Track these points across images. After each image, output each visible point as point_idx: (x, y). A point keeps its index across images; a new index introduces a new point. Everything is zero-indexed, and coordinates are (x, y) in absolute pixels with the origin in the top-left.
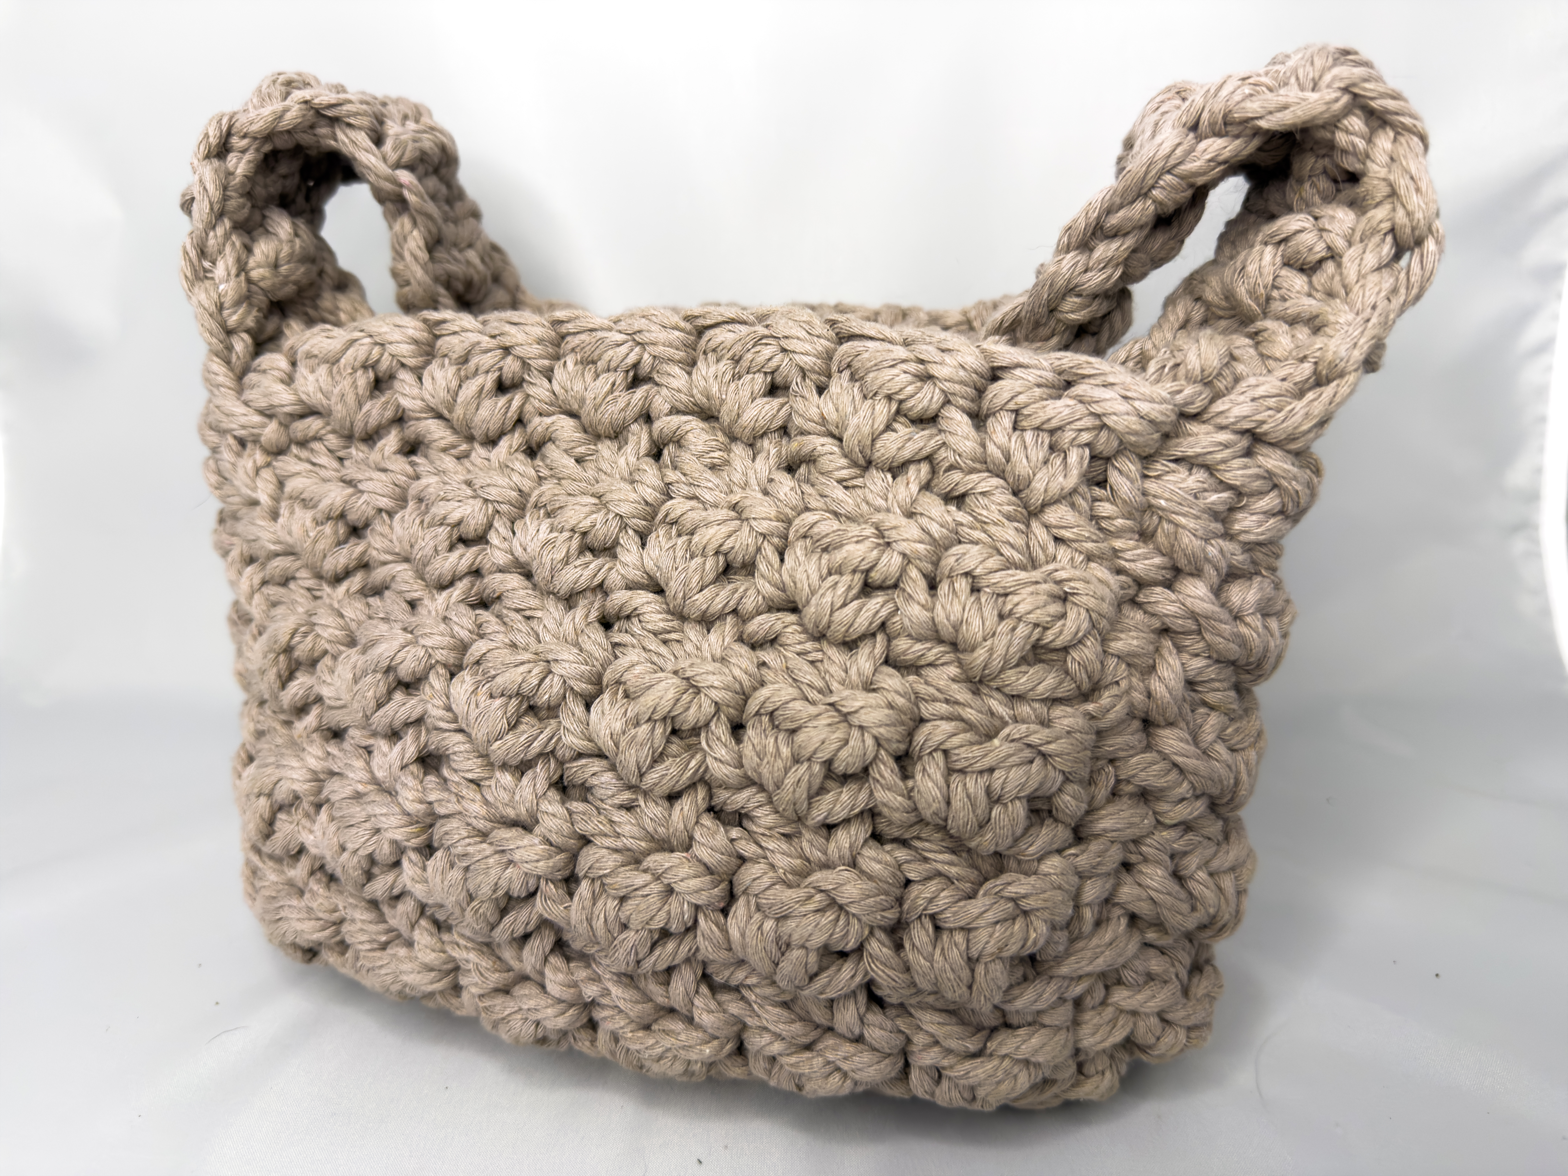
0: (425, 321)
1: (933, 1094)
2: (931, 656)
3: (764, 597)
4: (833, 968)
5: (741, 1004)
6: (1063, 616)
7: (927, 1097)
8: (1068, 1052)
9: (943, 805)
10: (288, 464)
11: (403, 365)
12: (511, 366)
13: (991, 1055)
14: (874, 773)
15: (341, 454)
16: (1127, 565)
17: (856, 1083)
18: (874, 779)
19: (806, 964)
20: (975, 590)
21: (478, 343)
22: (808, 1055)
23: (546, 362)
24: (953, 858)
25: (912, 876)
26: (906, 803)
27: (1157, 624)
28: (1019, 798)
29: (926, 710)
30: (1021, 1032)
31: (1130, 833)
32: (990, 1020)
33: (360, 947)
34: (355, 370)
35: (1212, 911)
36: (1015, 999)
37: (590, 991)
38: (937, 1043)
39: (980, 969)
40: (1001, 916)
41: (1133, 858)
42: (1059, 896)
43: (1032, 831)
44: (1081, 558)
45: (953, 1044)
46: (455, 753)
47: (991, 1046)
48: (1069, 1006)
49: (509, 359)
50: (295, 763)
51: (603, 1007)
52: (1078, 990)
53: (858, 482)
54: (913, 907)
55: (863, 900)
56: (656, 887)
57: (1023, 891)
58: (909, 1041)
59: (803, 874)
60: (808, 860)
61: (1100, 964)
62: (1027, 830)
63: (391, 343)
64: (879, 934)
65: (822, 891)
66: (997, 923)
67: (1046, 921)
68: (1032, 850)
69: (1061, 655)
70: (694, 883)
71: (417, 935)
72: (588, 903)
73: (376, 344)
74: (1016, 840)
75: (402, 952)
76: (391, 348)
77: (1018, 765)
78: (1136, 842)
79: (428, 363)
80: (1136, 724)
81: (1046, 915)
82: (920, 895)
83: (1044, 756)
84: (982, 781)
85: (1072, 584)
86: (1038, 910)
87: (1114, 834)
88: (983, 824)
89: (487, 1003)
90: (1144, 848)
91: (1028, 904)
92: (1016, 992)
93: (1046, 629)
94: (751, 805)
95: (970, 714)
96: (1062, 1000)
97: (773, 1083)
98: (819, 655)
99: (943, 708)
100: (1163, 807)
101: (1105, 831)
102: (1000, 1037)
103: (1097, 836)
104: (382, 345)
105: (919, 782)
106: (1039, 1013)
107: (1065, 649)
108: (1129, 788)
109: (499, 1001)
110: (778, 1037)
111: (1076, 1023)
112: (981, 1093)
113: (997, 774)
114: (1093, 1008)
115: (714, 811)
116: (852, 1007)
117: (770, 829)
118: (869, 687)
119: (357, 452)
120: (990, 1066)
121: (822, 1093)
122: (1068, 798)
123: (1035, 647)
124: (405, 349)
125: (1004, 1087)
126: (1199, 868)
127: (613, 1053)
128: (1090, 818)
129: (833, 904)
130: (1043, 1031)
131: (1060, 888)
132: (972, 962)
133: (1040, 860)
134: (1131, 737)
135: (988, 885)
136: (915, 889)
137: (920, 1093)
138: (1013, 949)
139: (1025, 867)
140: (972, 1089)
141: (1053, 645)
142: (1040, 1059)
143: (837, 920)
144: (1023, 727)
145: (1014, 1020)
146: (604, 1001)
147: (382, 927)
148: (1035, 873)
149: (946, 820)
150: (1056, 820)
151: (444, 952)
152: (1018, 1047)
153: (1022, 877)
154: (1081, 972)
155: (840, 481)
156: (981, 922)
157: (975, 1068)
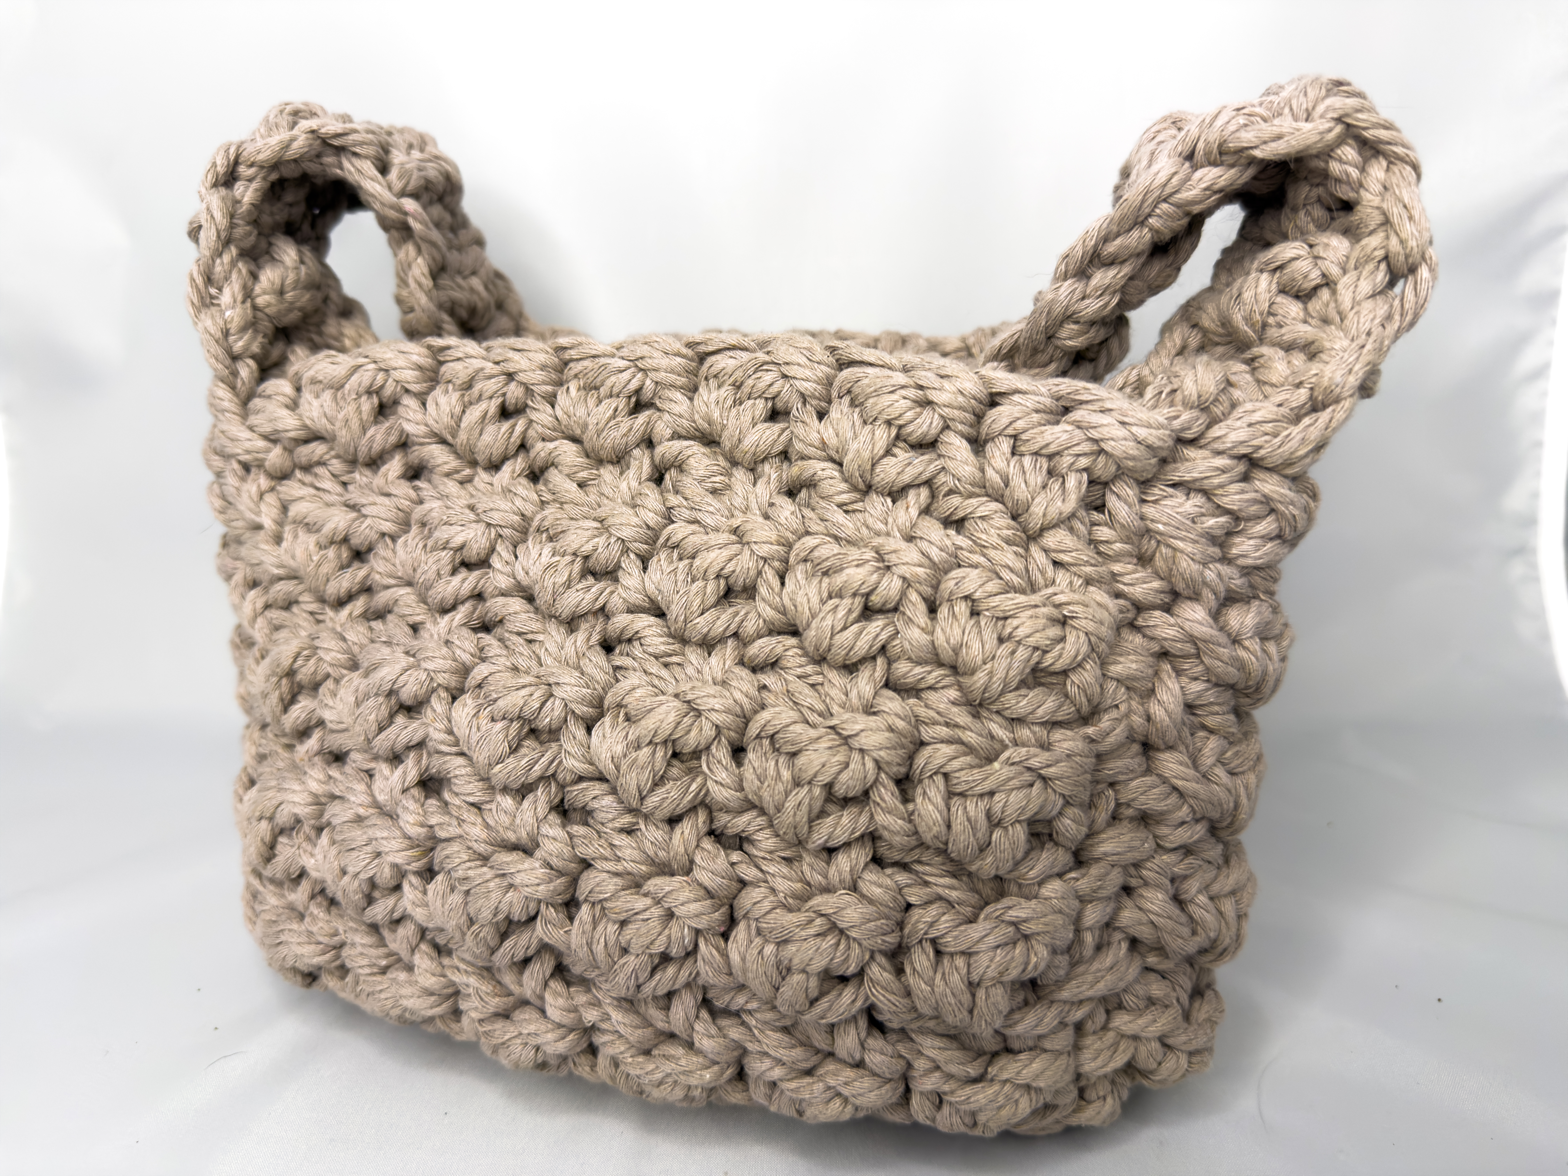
0: (429, 347)
1: (934, 1120)
2: (931, 679)
3: (765, 621)
4: (834, 993)
5: (742, 1029)
6: (1063, 639)
7: (928, 1123)
8: (1068, 1077)
9: (944, 829)
10: (292, 489)
11: (407, 391)
12: (514, 392)
13: (992, 1080)
14: (874, 796)
15: (344, 478)
16: (1125, 588)
17: (856, 1109)
18: (874, 802)
19: (807, 989)
20: (975, 613)
21: (482, 369)
22: (808, 1080)
23: (549, 388)
24: (953, 881)
25: (912, 900)
26: (907, 826)
27: (1156, 647)
28: (1019, 822)
29: (927, 733)
30: (1022, 1056)
31: (1131, 857)
32: (992, 1044)
33: (361, 971)
34: (359, 396)
35: (1212, 935)
36: (1016, 1023)
37: (591, 1016)
38: (938, 1068)
39: (981, 994)
40: (1001, 940)
41: (1133, 882)
42: (1059, 920)
43: (1033, 854)
44: (1080, 582)
45: (953, 1069)
46: (456, 777)
47: (992, 1071)
48: (1070, 1031)
49: (513, 385)
50: (297, 787)
51: (604, 1032)
52: (1078, 1014)
53: (858, 506)
54: (915, 931)
55: (863, 924)
56: (656, 912)
57: (1024, 915)
58: (909, 1066)
59: (803, 898)
60: (809, 884)
61: (1101, 989)
62: (1027, 853)
63: (395, 369)
64: (880, 959)
65: (822, 915)
66: (998, 947)
67: (1046, 946)
68: (1032, 874)
69: (1061, 678)
70: (694, 907)
71: (417, 959)
72: (588, 927)
73: (381, 370)
74: (1017, 864)
75: (402, 976)
76: (395, 374)
77: (1018, 788)
78: (1137, 865)
79: (432, 389)
80: (1136, 748)
81: (1047, 939)
82: (920, 919)
83: (1044, 779)
84: (983, 805)
85: (1071, 608)
86: (1038, 934)
87: (1115, 858)
88: (984, 848)
89: (487, 1027)
90: (1144, 872)
91: (1029, 928)
92: (1017, 1016)
93: (1045, 652)
94: (751, 829)
95: (970, 737)
96: (1063, 1024)
97: (773, 1108)
98: (820, 679)
99: (943, 731)
100: (1163, 830)
101: (1106, 854)
102: (1001, 1062)
103: (1098, 860)
104: (387, 371)
105: (919, 806)
106: (1040, 1037)
107: (1065, 673)
108: (1130, 812)
109: (499, 1025)
110: (779, 1062)
111: (1077, 1048)
112: (982, 1118)
113: (997, 798)
114: (1094, 1033)
115: (715, 834)
116: (852, 1031)
117: (771, 852)
118: (869, 710)
119: (361, 477)
120: (991, 1091)
121: (822, 1118)
122: (1069, 821)
123: (1035, 670)
124: (409, 375)
125: (1005, 1112)
126: (1199, 891)
127: (613, 1078)
128: (1090, 842)
129: (834, 928)
130: (1044, 1056)
131: (1060, 912)
132: (972, 986)
133: (1041, 884)
134: (1130, 760)
135: (989, 909)
136: (916, 914)
137: (921, 1118)
138: (1014, 973)
139: (1026, 891)
140: (973, 1114)
141: (1052, 669)
142: (1042, 1085)
143: (838, 944)
144: (1024, 750)
145: (1016, 1045)
146: (604, 1026)
147: (382, 951)
148: (1036, 897)
149: (946, 843)
150: (1057, 844)
151: (444, 976)
152: (1019, 1073)
153: (1022, 900)
154: (1081, 997)
155: (840, 506)
156: (982, 946)
157: (975, 1094)
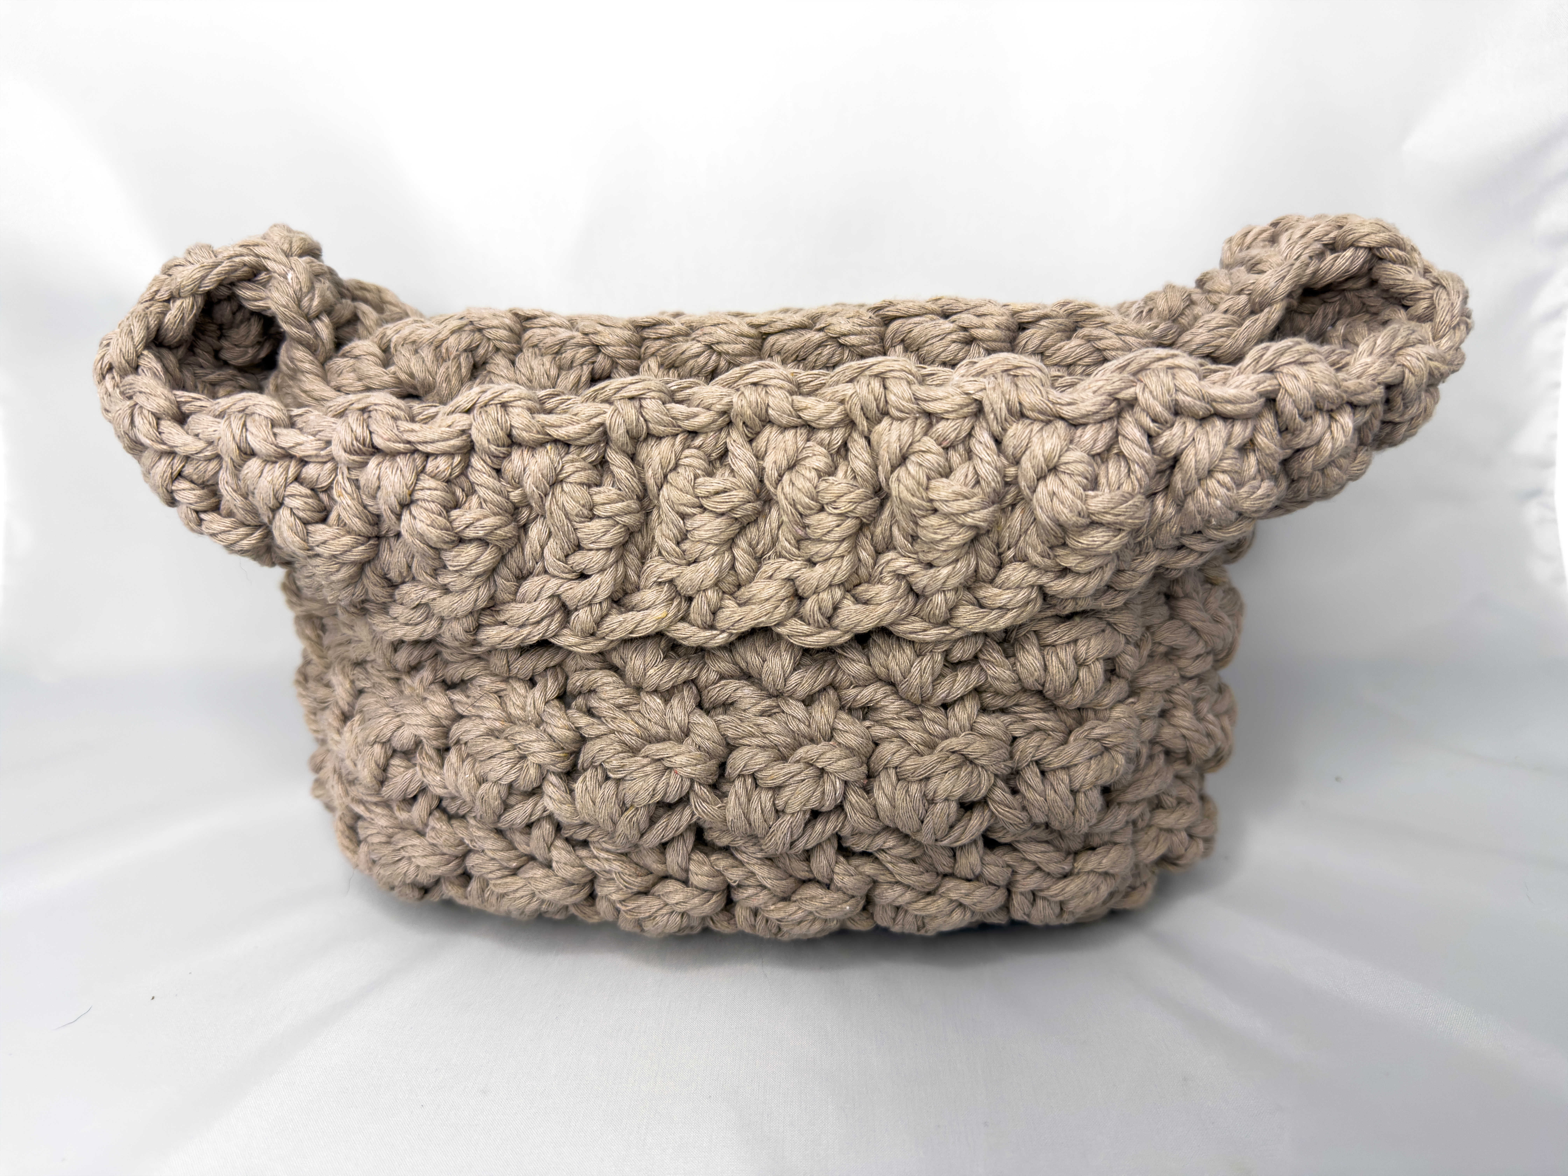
1: (1028, 916)
4: (966, 818)
5: (875, 865)
7: (1024, 918)
8: (1132, 863)
9: (1042, 672)
13: (1078, 873)
14: (984, 657)
17: (974, 915)
18: (984, 661)
19: (947, 815)
22: (932, 898)
24: (1046, 714)
25: (1017, 734)
26: (1011, 675)
28: (1098, 660)
30: (1099, 850)
31: (1165, 685)
32: (1078, 845)
33: (491, 876)
37: (734, 876)
38: (1039, 869)
39: (1081, 797)
40: (1091, 753)
41: (1169, 705)
42: (1128, 734)
43: (1107, 686)
45: (1053, 868)
47: (1079, 865)
48: (1131, 827)
50: (418, 711)
51: (746, 888)
52: (1136, 813)
54: (1022, 757)
55: (987, 754)
56: (811, 771)
57: (1103, 733)
58: (1014, 873)
59: (932, 744)
60: (932, 734)
61: (1150, 791)
62: (1104, 686)
64: (1000, 783)
65: (953, 753)
66: (1090, 759)
67: (1123, 754)
68: (1106, 701)
70: (842, 764)
71: (555, 854)
72: (743, 800)
74: (1097, 694)
75: (539, 872)
78: (1170, 692)
81: (1123, 749)
82: (1027, 747)
83: (1110, 625)
84: (1071, 649)
86: (1117, 746)
87: (1155, 686)
88: (1073, 683)
89: (631, 905)
90: (1176, 697)
91: (1110, 742)
92: (1103, 817)
94: (877, 698)
96: (1127, 822)
97: (898, 928)
100: (1185, 663)
101: (1150, 684)
102: (1083, 858)
103: (1146, 688)
105: (1021, 659)
106: (1114, 832)
108: (1161, 650)
109: (642, 901)
110: (909, 888)
111: (1135, 841)
112: (1071, 905)
113: (1080, 642)
114: (1144, 829)
116: (972, 852)
117: (899, 713)
120: (1079, 882)
121: (946, 928)
122: (1128, 658)
125: (1090, 897)
126: (1209, 711)
127: (752, 926)
128: (1139, 674)
129: (966, 761)
130: (1117, 847)
131: (1128, 728)
132: (1074, 792)
133: (1111, 708)
135: (1075, 733)
136: (1021, 744)
137: (1018, 916)
138: (1103, 779)
139: (1102, 715)
140: (1062, 904)
142: (1116, 870)
143: (971, 773)
145: (1095, 842)
146: (746, 882)
147: (512, 854)
148: (1110, 719)
149: (1043, 685)
150: (1120, 677)
151: (583, 866)
152: (1100, 863)
153: (1100, 722)
154: (1140, 798)
156: (1078, 761)
157: (1067, 886)
